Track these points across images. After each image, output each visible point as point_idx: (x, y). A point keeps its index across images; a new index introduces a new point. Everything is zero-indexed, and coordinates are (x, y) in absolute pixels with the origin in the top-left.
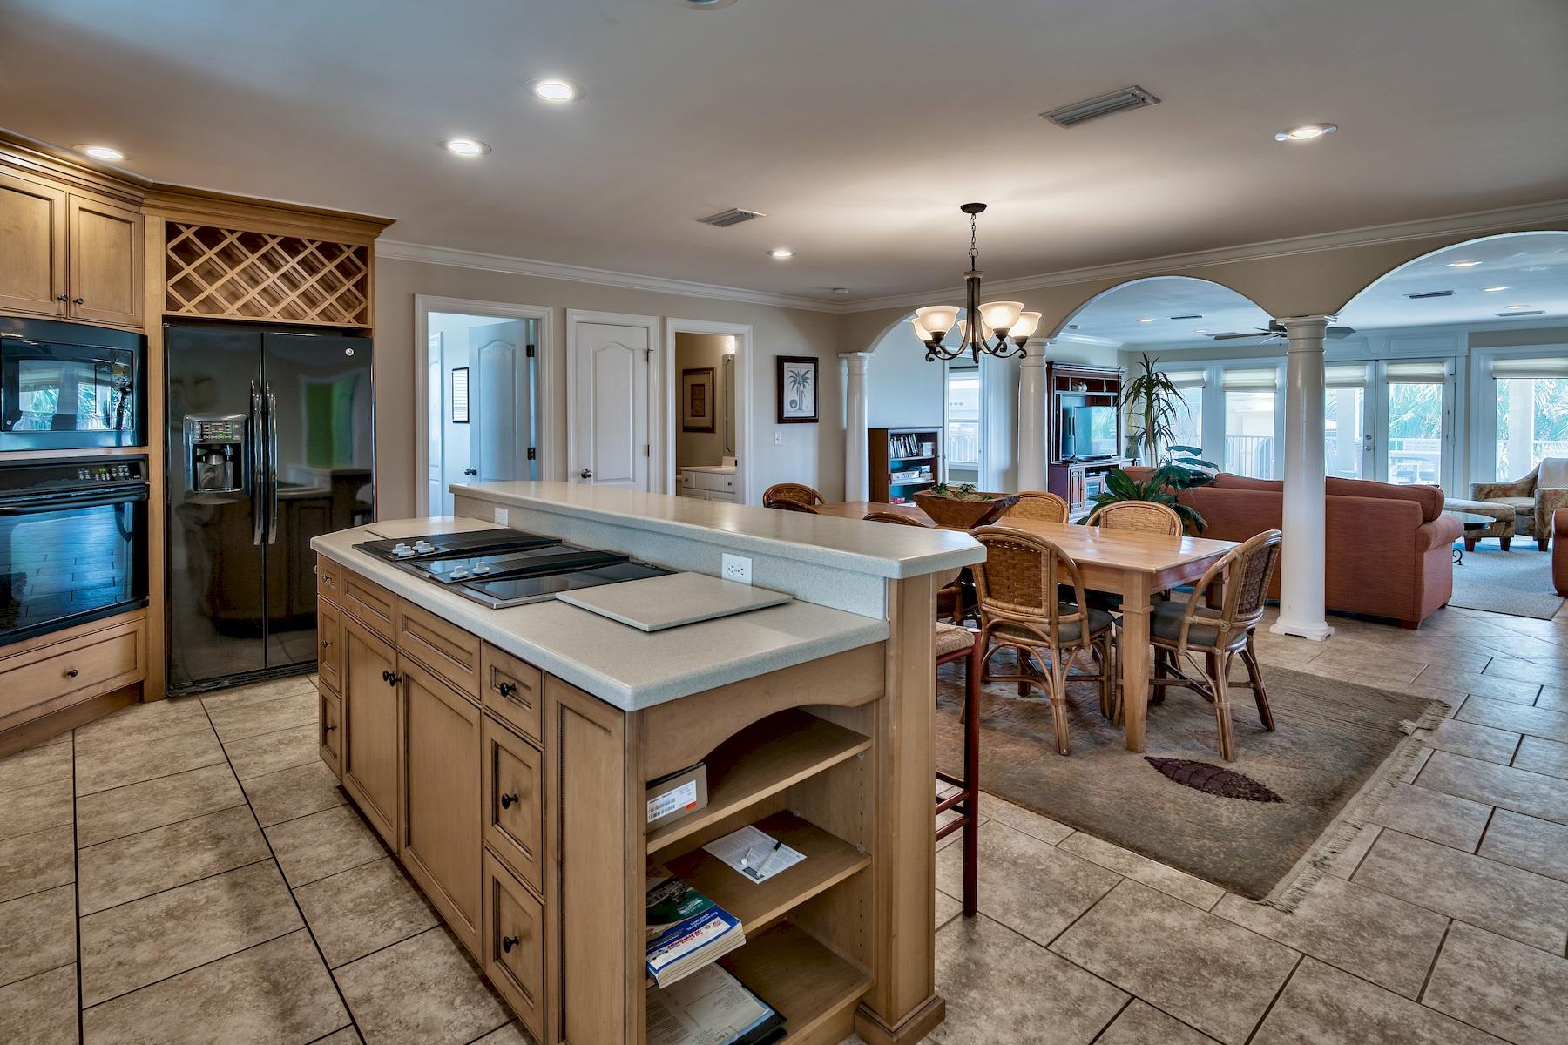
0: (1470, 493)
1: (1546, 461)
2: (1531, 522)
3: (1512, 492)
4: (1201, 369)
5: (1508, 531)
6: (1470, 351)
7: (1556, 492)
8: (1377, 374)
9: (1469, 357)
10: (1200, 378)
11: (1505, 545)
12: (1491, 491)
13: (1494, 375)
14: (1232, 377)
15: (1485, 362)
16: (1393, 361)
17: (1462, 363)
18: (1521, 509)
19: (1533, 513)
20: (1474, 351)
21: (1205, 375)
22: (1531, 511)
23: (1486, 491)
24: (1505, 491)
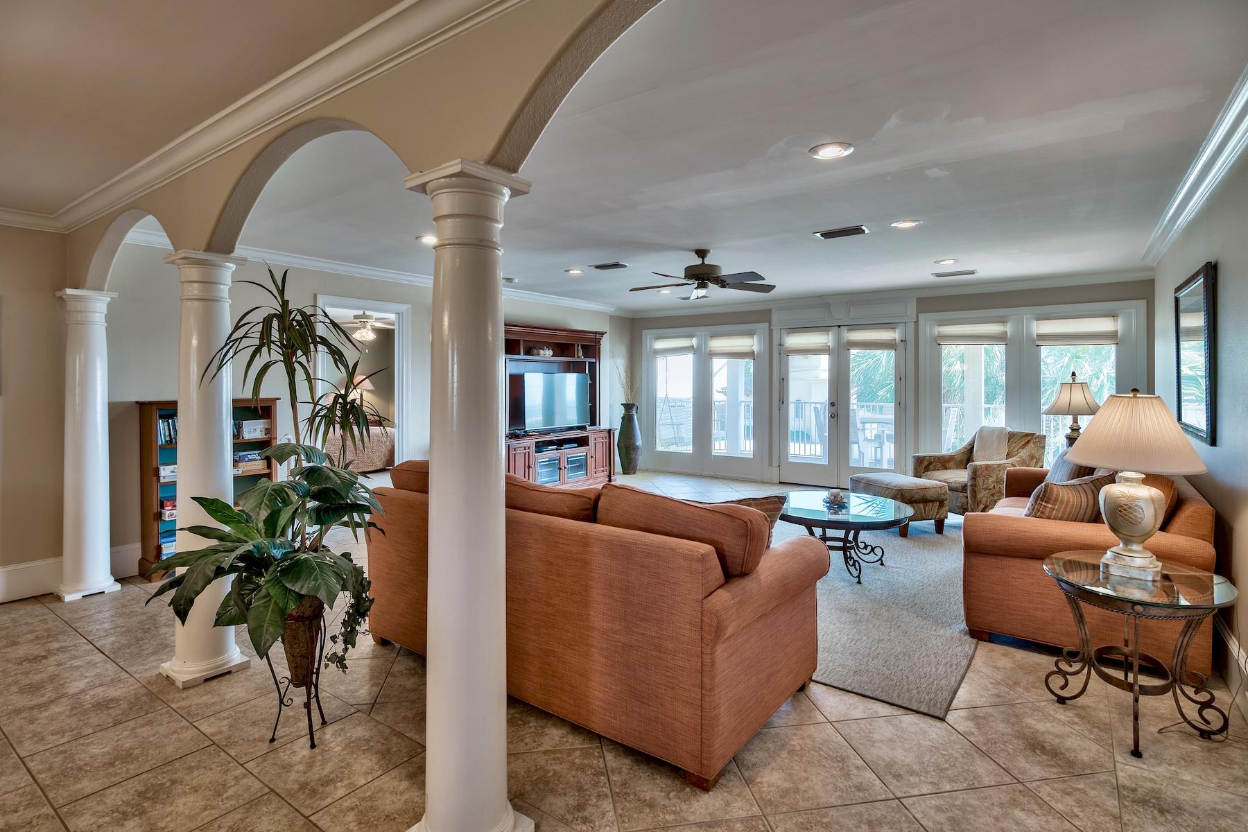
0: (910, 466)
1: (981, 430)
2: (964, 500)
3: (951, 464)
4: (691, 336)
5: (942, 511)
6: (917, 316)
7: (987, 467)
8: (838, 340)
9: (917, 323)
10: (690, 345)
11: (940, 526)
12: (930, 463)
13: (939, 341)
14: (718, 344)
15: (932, 327)
16: (854, 327)
17: (911, 326)
18: (955, 485)
19: (966, 490)
20: (921, 316)
21: (694, 342)
22: (964, 488)
23: (926, 463)
24: (944, 463)
